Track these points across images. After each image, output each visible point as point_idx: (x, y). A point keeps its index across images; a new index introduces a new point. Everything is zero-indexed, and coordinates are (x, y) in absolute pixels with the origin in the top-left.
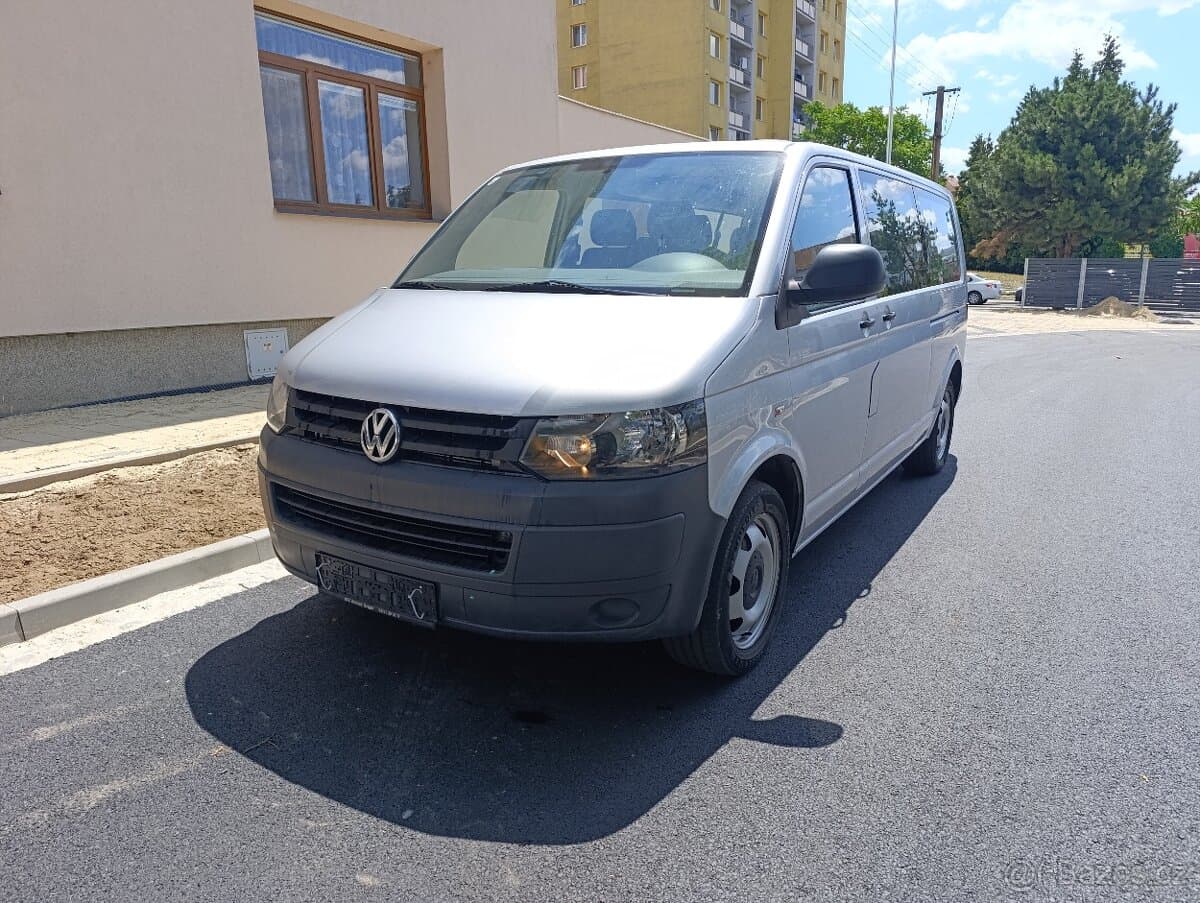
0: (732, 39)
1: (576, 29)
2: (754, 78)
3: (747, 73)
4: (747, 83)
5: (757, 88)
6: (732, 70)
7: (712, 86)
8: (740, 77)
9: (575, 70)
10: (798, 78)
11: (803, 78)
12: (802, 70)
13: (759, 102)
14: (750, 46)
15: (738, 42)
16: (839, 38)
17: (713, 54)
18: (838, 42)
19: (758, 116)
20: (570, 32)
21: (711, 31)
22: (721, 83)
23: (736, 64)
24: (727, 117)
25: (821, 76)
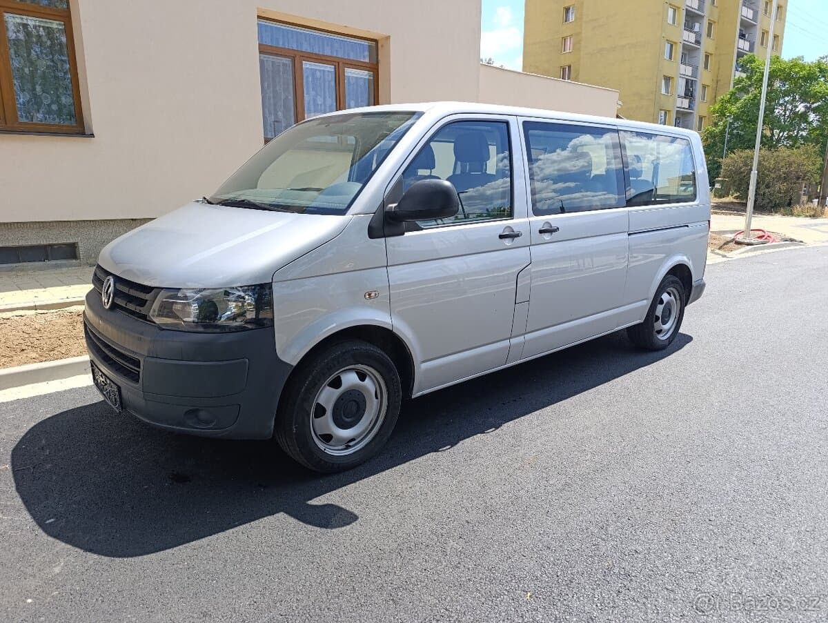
0: (686, 9)
1: (567, 10)
2: (704, 39)
3: (698, 35)
4: (698, 42)
5: (707, 45)
6: (686, 33)
7: (667, 46)
8: (692, 38)
9: (564, 39)
10: (742, 36)
11: (747, 36)
12: (746, 29)
13: (707, 57)
14: (702, 14)
15: (692, 12)
16: (781, 4)
17: (670, 21)
18: (781, 7)
19: (706, 67)
20: (562, 11)
21: (670, 4)
22: (676, 43)
23: (689, 27)
24: (678, 69)
25: (763, 34)
